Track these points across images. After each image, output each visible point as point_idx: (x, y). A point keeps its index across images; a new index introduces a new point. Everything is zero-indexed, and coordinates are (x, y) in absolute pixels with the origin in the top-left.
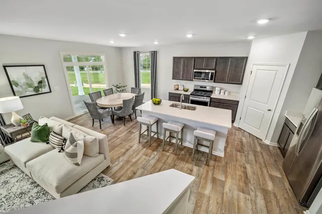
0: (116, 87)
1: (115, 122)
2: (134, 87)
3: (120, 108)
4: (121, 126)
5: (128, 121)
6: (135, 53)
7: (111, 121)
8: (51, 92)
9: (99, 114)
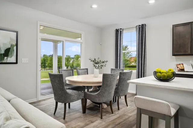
0: (94, 61)
1: (87, 111)
2: (114, 67)
3: (98, 88)
4: (95, 118)
5: (107, 112)
6: (117, 31)
7: (81, 110)
8: (16, 63)
9: (67, 93)
